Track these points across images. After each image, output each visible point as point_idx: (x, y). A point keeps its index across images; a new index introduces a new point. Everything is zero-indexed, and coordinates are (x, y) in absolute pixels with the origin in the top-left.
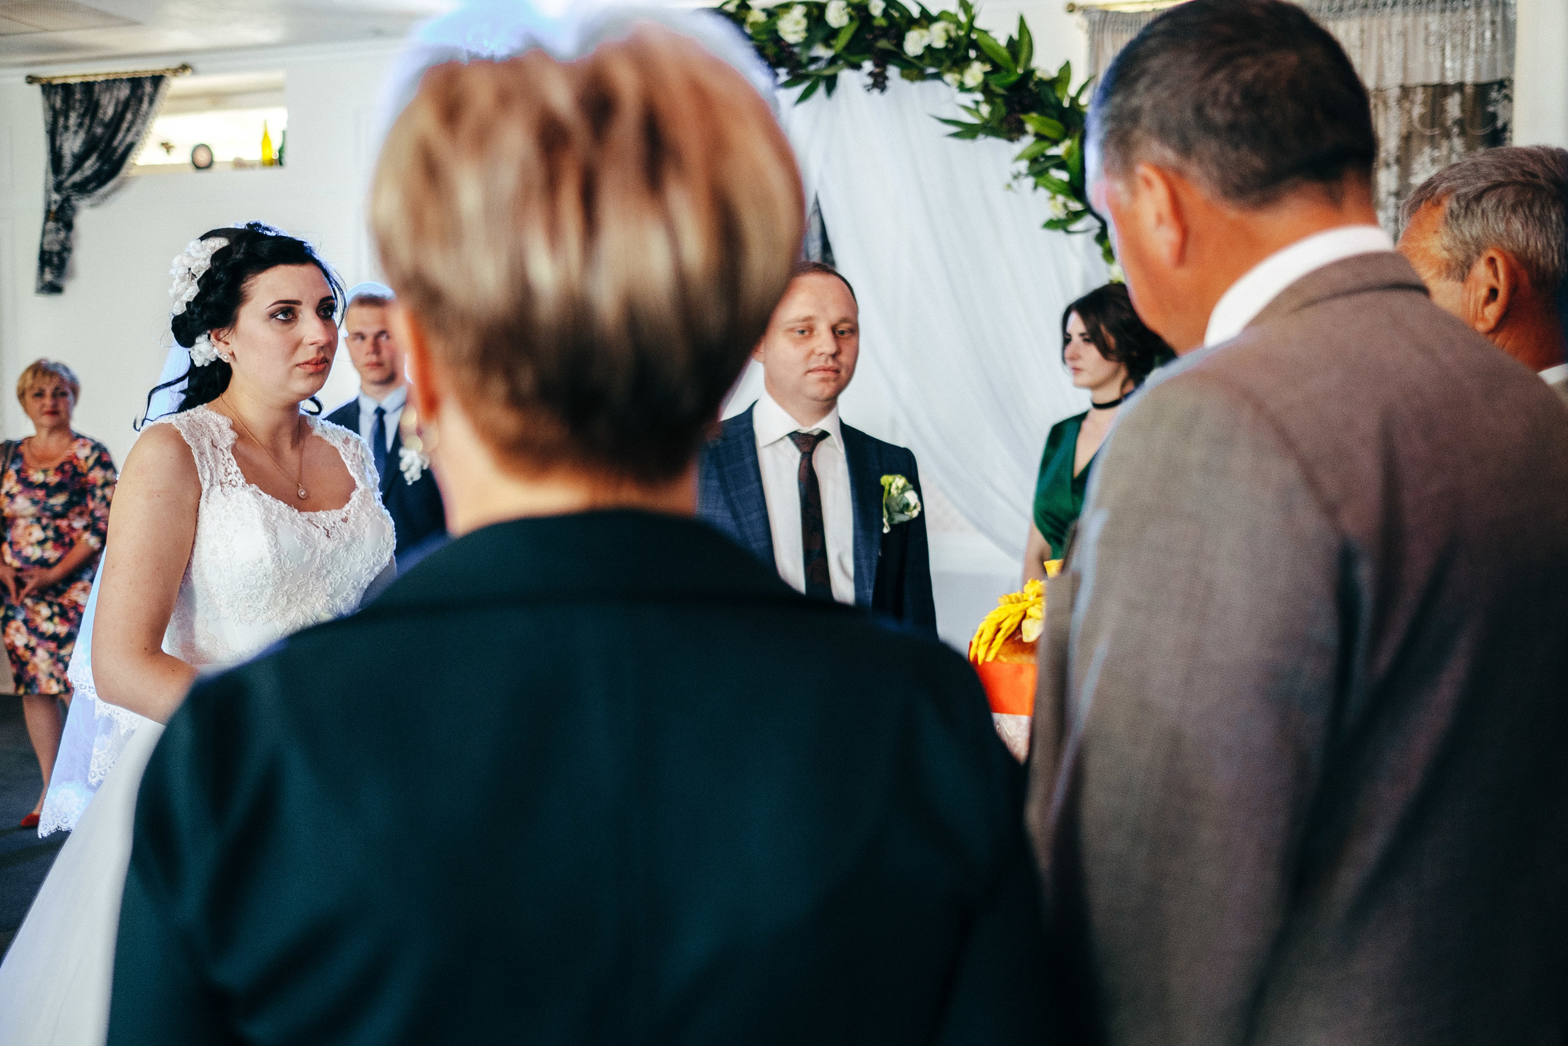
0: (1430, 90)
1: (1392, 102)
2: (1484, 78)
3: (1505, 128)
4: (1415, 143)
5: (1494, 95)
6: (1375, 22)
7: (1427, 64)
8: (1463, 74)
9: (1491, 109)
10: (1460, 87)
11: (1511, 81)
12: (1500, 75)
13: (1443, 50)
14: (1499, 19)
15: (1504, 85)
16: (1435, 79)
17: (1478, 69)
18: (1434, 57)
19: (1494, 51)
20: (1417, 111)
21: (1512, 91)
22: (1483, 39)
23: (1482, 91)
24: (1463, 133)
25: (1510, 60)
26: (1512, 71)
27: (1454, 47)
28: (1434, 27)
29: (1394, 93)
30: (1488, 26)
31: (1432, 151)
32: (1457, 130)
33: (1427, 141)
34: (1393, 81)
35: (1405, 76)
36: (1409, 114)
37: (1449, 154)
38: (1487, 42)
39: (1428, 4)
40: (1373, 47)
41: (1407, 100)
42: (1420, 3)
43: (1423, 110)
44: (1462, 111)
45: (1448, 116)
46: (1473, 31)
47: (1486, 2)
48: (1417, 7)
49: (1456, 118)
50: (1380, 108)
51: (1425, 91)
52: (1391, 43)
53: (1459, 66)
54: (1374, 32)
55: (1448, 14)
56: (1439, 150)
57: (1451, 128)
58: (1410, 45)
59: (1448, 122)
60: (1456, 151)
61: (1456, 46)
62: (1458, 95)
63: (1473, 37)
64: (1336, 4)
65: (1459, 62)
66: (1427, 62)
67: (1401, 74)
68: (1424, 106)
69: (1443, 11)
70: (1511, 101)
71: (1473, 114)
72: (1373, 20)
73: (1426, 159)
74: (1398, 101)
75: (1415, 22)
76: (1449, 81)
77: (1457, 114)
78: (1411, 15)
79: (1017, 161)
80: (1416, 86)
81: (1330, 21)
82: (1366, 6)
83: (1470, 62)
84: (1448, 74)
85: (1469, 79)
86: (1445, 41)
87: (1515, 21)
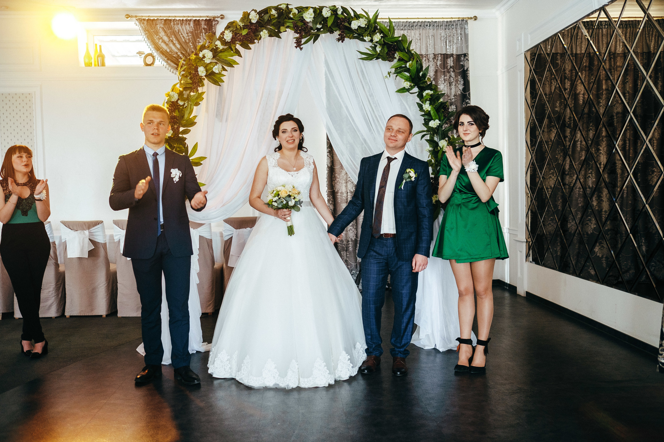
0: (442, 56)
1: (431, 59)
2: (459, 53)
3: (467, 70)
4: (439, 74)
5: (462, 59)
6: (424, 31)
7: (441, 47)
8: (453, 51)
9: (461, 63)
10: (452, 55)
11: (468, 54)
12: (464, 52)
13: (446, 42)
14: (463, 33)
15: (465, 55)
16: (444, 52)
17: (457, 49)
18: (443, 45)
19: (462, 44)
20: (439, 63)
21: (468, 58)
23: (459, 56)
24: (454, 71)
25: (467, 47)
26: (468, 51)
28: (443, 35)
29: (432, 56)
30: (459, 35)
31: (444, 76)
32: (452, 70)
33: (443, 73)
34: (431, 52)
35: (435, 51)
36: (436, 64)
37: (450, 78)
38: (459, 41)
39: (441, 26)
40: (423, 40)
41: (435, 59)
42: (438, 26)
43: (441, 62)
44: (453, 63)
45: (449, 65)
46: (455, 37)
47: (459, 27)
48: (437, 27)
49: (451, 66)
50: (427, 61)
51: (441, 56)
52: (429, 39)
53: (451, 48)
54: (424, 34)
55: (447, 30)
56: (447, 76)
57: (450, 69)
58: (436, 40)
59: (449, 67)
60: (453, 78)
61: (450, 41)
62: (452, 58)
63: (455, 39)
64: (411, 24)
65: (451, 46)
66: (441, 46)
67: (433, 50)
68: (441, 61)
69: (445, 29)
70: (468, 60)
71: (456, 65)
72: (423, 31)
73: (443, 79)
74: (433, 59)
75: (437, 32)
76: (448, 53)
77: (452, 64)
78: (435, 29)
79: (391, 68)
80: (438, 54)
81: (408, 30)
82: (421, 26)
83: (455, 47)
84: (448, 51)
85: (455, 53)
86: (446, 39)
87: (468, 34)
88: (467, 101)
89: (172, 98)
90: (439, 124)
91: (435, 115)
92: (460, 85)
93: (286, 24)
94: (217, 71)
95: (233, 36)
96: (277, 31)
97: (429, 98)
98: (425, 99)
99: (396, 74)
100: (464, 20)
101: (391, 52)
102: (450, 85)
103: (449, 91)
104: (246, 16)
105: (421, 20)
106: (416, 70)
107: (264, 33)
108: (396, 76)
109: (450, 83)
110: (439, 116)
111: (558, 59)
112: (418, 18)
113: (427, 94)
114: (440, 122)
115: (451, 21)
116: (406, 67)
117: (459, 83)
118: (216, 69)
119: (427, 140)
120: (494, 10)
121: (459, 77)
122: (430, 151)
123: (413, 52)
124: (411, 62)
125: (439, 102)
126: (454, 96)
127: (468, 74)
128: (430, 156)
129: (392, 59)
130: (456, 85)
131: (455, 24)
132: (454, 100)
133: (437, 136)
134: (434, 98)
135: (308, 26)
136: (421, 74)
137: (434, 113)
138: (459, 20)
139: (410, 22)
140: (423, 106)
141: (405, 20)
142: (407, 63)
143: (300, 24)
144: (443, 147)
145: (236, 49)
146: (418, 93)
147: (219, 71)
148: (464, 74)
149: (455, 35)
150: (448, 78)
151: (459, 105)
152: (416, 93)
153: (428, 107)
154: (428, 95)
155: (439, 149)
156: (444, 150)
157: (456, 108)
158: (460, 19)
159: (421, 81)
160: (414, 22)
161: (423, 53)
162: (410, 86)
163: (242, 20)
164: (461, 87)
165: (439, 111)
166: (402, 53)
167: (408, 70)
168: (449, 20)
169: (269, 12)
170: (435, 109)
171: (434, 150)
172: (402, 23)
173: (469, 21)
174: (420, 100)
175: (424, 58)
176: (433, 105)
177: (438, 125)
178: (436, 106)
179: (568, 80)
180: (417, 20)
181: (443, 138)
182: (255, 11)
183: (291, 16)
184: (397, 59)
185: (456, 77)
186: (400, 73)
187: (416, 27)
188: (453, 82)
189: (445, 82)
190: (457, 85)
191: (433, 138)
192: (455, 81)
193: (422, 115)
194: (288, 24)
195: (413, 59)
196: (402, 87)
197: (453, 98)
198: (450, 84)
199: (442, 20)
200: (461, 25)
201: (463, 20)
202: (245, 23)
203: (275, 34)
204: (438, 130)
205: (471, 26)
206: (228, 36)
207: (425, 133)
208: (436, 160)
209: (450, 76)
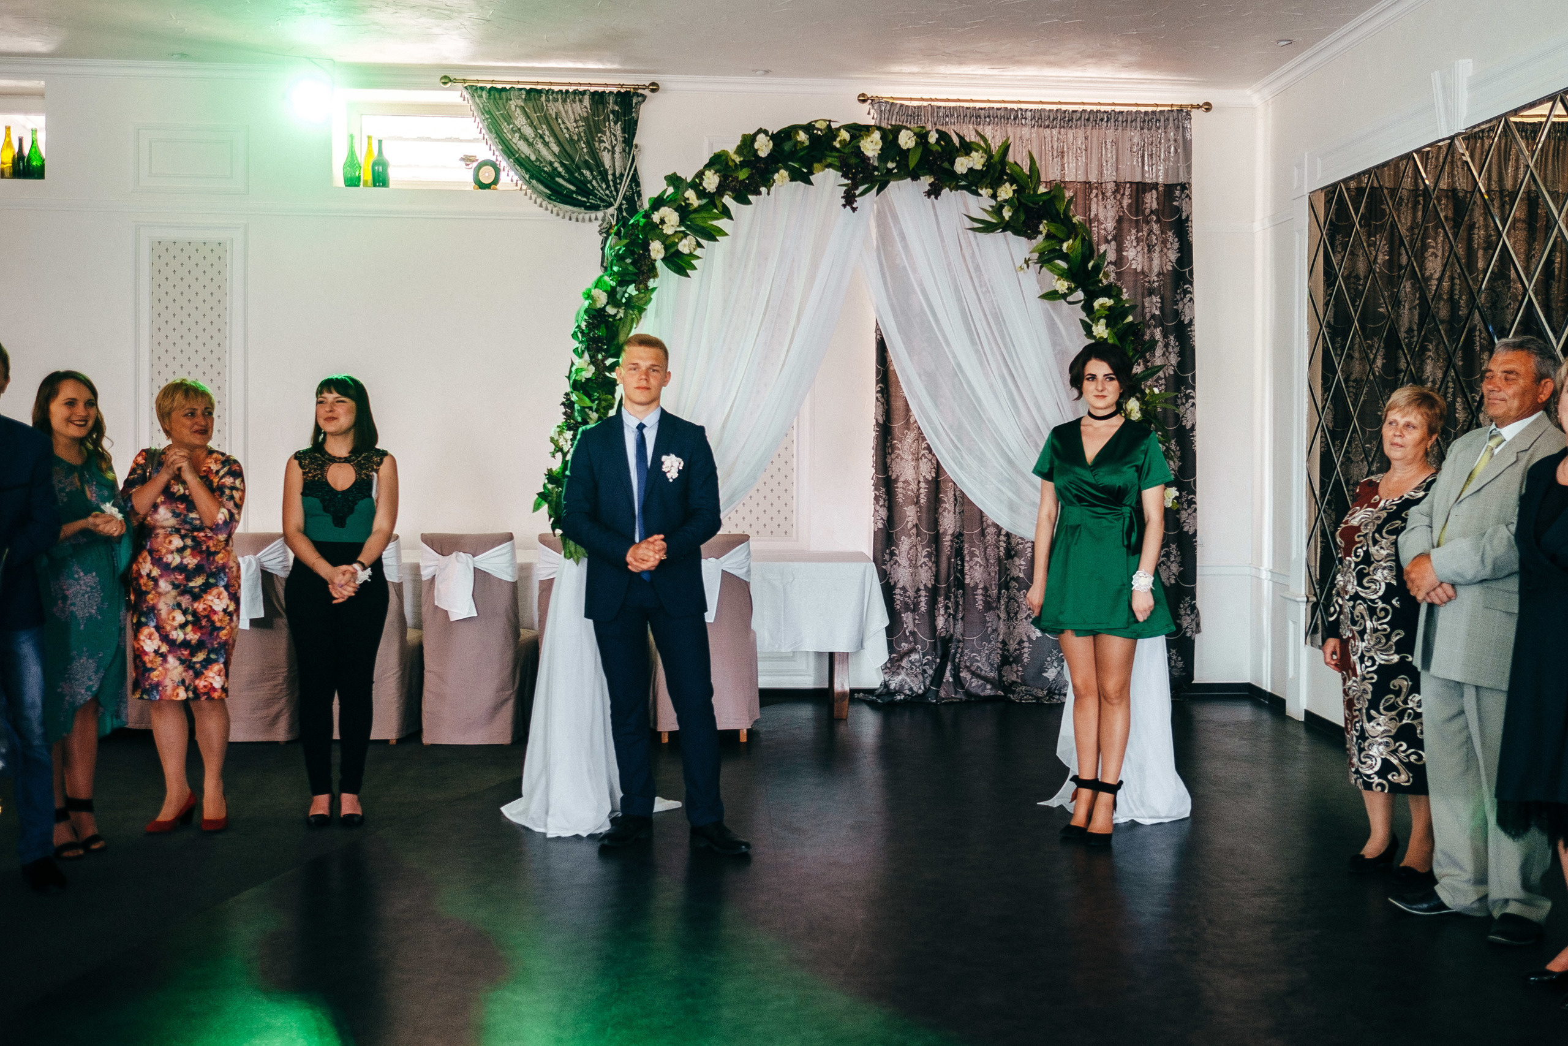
0: (1134, 186)
2: (1170, 182)
3: (1187, 219)
4: (1125, 225)
5: (1177, 193)
6: (1096, 133)
7: (1133, 167)
8: (1157, 176)
9: (1175, 203)
10: (1155, 186)
11: (1189, 184)
12: (1182, 179)
13: (1143, 157)
14: (1180, 138)
15: (1185, 187)
16: (1138, 179)
17: (1166, 171)
18: (1136, 162)
19: (1177, 161)
20: (1126, 202)
21: (1191, 192)
22: (1170, 152)
23: (1170, 188)
24: (1158, 221)
25: (1189, 168)
26: (1190, 179)
28: (1135, 140)
29: (1111, 187)
30: (1172, 142)
31: (1138, 232)
32: (1154, 217)
33: (1133, 225)
34: (1109, 176)
35: (1117, 175)
36: (1121, 203)
37: (1149, 235)
38: (1172, 155)
39: (1132, 122)
40: (1094, 151)
41: (1119, 193)
42: (1127, 121)
43: (1130, 201)
44: (1158, 204)
45: (1148, 206)
46: (1163, 145)
47: (1171, 125)
48: (1124, 124)
49: (1154, 209)
50: (1100, 197)
51: (1131, 187)
52: (1106, 149)
53: (1155, 171)
54: (1095, 139)
55: (1146, 131)
56: (1142, 231)
57: (1149, 215)
58: (1120, 151)
59: (1148, 211)
60: (1155, 235)
61: (1152, 155)
62: (1154, 192)
63: (1163, 150)
64: (1067, 115)
65: (1154, 167)
66: (1132, 164)
67: (1114, 173)
68: (1130, 198)
69: (1142, 129)
70: (1190, 199)
71: (1164, 205)
72: (1094, 131)
73: (1133, 237)
74: (1114, 193)
75: (1123, 135)
76: (1148, 181)
78: (1120, 129)
79: (1032, 251)
80: (1126, 183)
81: (1060, 127)
82: (1088, 120)
83: (1161, 168)
84: (1147, 175)
85: (1161, 180)
86: (1144, 151)
87: (1191, 140)
88: (1186, 286)
92: (1170, 251)
93: (825, 159)
94: (685, 250)
95: (720, 181)
96: (805, 170)
97: (1106, 314)
98: (1097, 314)
99: (1041, 265)
100: (1182, 110)
101: (1032, 221)
102: (1149, 251)
103: (1146, 263)
104: (748, 142)
105: (1088, 108)
106: (1080, 258)
107: (781, 176)
108: (1041, 268)
109: (1149, 246)
112: (1083, 104)
113: (1102, 305)
115: (1154, 112)
116: (1061, 250)
117: (1169, 246)
118: (684, 246)
120: (1248, 92)
121: (1170, 234)
124: (1071, 241)
125: (1125, 322)
126: (1158, 277)
127: (1190, 229)
129: (1033, 234)
130: (1162, 251)
131: (1162, 119)
132: (1157, 284)
135: (869, 164)
136: (1090, 265)
138: (1172, 111)
139: (1065, 111)
140: (1094, 328)
141: (1055, 107)
142: (1063, 242)
143: (853, 161)
145: (724, 206)
146: (1082, 303)
147: (689, 248)
148: (1181, 228)
149: (1163, 141)
150: (1145, 234)
151: (1168, 294)
152: (1080, 301)
153: (1103, 331)
157: (1162, 303)
158: (1175, 108)
159: (1089, 279)
160: (1073, 112)
161: (1093, 179)
162: (1068, 289)
163: (739, 150)
164: (1173, 256)
165: (1125, 340)
166: (1054, 223)
167: (1065, 257)
168: (1150, 109)
169: (795, 135)
170: (1117, 336)
172: (1047, 114)
173: (1195, 113)
174: (1088, 315)
175: (1095, 191)
176: (1113, 327)
178: (1119, 329)
180: (1080, 108)
182: (766, 132)
183: (837, 145)
184: (1044, 235)
185: (1162, 232)
186: (1048, 261)
187: (1079, 122)
188: (1156, 244)
189: (1138, 244)
190: (1165, 250)
192: (1159, 243)
194: (829, 160)
195: (1076, 236)
196: (1052, 289)
197: (1156, 279)
198: (1150, 248)
199: (1134, 109)
200: (1176, 122)
201: (1180, 111)
202: (744, 156)
203: (802, 176)
205: (1199, 125)
206: (712, 182)
209: (1151, 231)
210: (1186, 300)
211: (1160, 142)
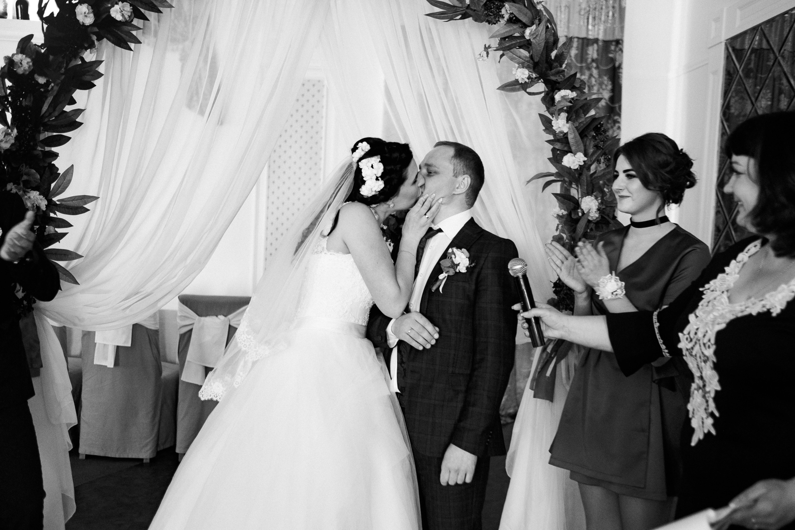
0: (581, 41)
2: (608, 38)
3: (620, 67)
5: (613, 48)
7: (580, 25)
8: (598, 34)
9: (611, 55)
10: (596, 41)
11: (622, 40)
12: (617, 37)
13: (588, 19)
14: (617, 5)
15: (618, 42)
16: (583, 35)
17: (605, 31)
18: (583, 23)
19: (614, 23)
20: (573, 52)
21: (623, 47)
22: (608, 16)
23: (607, 43)
24: (597, 68)
25: (622, 29)
26: (623, 36)
27: (594, 18)
28: (583, 5)
30: (611, 8)
31: (581, 75)
32: (594, 65)
33: (578, 70)
38: (610, 18)
43: (577, 52)
44: (598, 55)
45: (590, 56)
46: (603, 10)
49: (594, 58)
51: (578, 41)
52: (561, 12)
53: (596, 29)
57: (591, 63)
59: (589, 60)
60: (594, 77)
62: (595, 45)
63: (603, 14)
65: (596, 27)
67: (566, 30)
68: (577, 50)
70: (622, 51)
71: (602, 57)
76: (591, 37)
77: (595, 56)
79: (492, 37)
80: (574, 38)
83: (602, 27)
84: (590, 33)
85: (601, 37)
86: (589, 14)
87: (625, 8)
88: (616, 118)
89: (19, 67)
90: (584, 161)
91: (576, 142)
92: (605, 92)
94: (119, 17)
97: (567, 107)
98: (559, 107)
99: (501, 52)
101: (494, 4)
106: (543, 44)
108: (502, 56)
110: (585, 146)
111: (770, 58)
113: (563, 98)
114: (586, 159)
116: (523, 37)
117: (604, 87)
118: (117, 12)
119: (555, 195)
121: (606, 78)
122: (559, 217)
123: (539, 7)
124: (534, 27)
125: (587, 116)
127: (620, 74)
128: (560, 226)
129: (495, 18)
133: (577, 186)
134: (578, 107)
136: (553, 54)
137: (575, 137)
140: (554, 123)
142: (526, 28)
144: (589, 212)
146: (543, 95)
147: (123, 15)
148: (614, 74)
149: (604, 7)
152: (540, 93)
153: (564, 125)
154: (566, 100)
155: (580, 214)
156: (590, 218)
159: (551, 69)
162: (528, 78)
164: (607, 95)
165: (586, 136)
166: (517, 5)
167: (527, 45)
170: (578, 131)
171: (570, 214)
174: (548, 109)
176: (574, 122)
177: (582, 164)
178: (580, 123)
179: (785, 97)
181: (589, 193)
184: (506, 19)
185: (600, 76)
186: (509, 48)
188: (595, 85)
190: (601, 90)
191: (568, 190)
193: (549, 142)
195: (540, 21)
196: (512, 79)
204: (580, 174)
207: (552, 178)
208: (571, 236)
209: (591, 75)
210: (615, 128)
211: (602, 8)
